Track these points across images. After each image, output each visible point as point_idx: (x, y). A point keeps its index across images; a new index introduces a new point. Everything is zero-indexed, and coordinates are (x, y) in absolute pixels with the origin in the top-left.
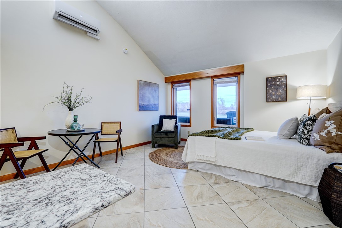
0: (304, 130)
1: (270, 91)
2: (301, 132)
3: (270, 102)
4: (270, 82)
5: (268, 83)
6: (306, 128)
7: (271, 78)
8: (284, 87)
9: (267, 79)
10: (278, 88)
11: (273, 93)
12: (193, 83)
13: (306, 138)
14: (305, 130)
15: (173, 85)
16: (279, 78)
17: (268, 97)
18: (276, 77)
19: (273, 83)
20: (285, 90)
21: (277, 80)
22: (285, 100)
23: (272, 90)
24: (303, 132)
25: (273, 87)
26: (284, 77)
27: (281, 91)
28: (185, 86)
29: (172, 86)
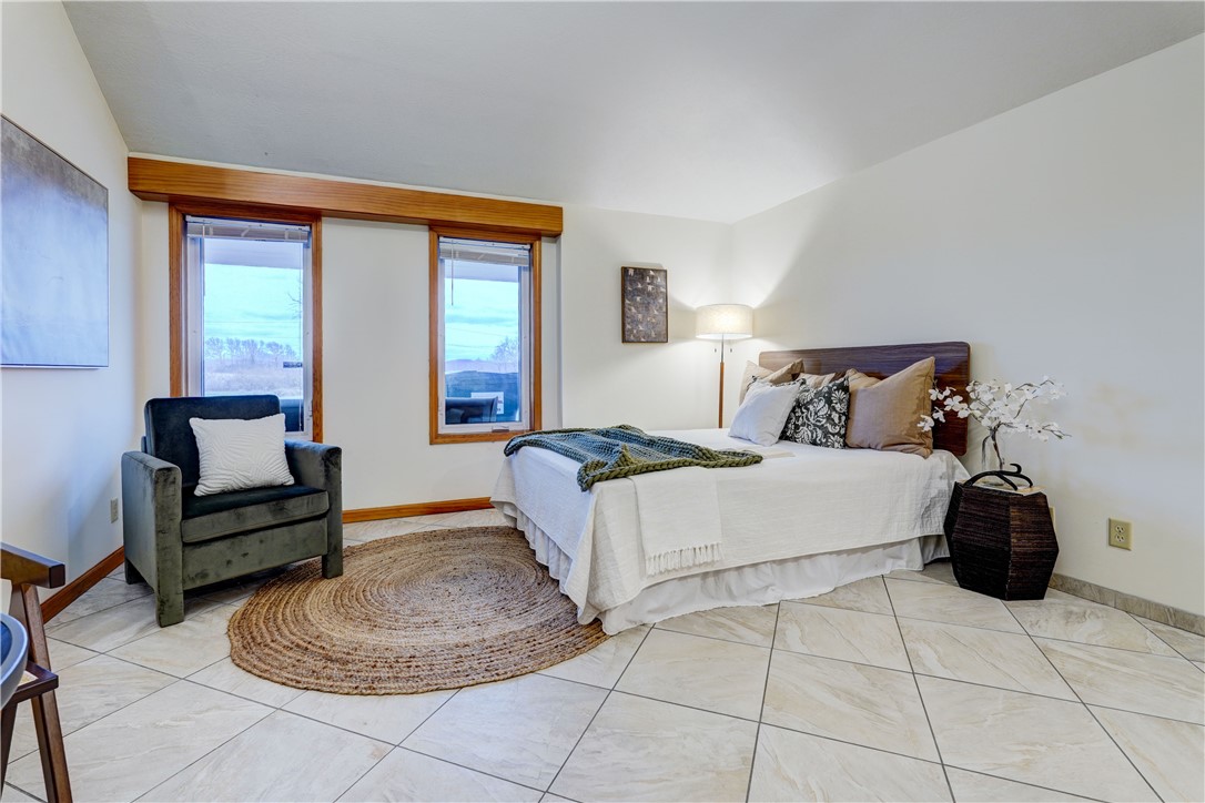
0: (830, 415)
1: (633, 310)
2: (825, 421)
3: (633, 342)
4: (633, 281)
5: (628, 283)
6: (834, 409)
7: (635, 269)
8: (661, 301)
9: (625, 270)
10: (649, 303)
11: (640, 316)
12: (330, 231)
13: (838, 434)
14: (834, 413)
15: (189, 218)
16: (652, 273)
17: (628, 327)
18: (644, 269)
19: (640, 286)
20: (664, 310)
21: (648, 280)
22: (662, 338)
23: (636, 308)
24: (829, 418)
25: (638, 299)
26: (663, 274)
27: (656, 312)
28: (279, 237)
29: (177, 220)
